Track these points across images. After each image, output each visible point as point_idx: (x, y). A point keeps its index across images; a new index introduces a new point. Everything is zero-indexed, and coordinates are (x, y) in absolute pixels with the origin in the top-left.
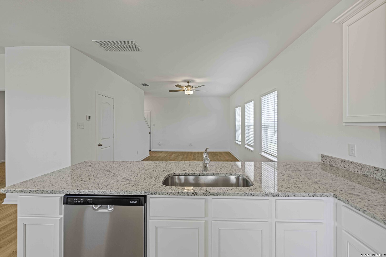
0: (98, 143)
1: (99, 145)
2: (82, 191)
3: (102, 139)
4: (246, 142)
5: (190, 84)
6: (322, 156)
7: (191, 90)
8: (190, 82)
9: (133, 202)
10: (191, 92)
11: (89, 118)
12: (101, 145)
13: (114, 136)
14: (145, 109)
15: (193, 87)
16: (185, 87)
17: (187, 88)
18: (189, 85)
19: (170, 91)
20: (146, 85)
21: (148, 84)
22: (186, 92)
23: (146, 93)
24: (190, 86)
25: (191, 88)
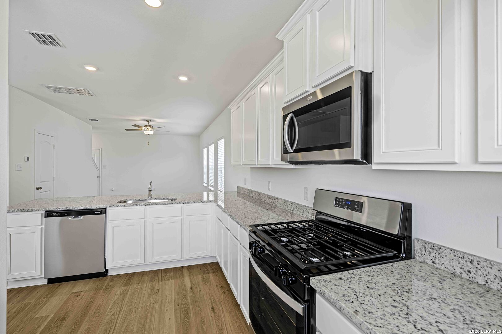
0: (36, 186)
1: (38, 189)
2: (60, 208)
3: (41, 182)
4: (210, 184)
5: (150, 123)
6: (238, 187)
7: (151, 130)
8: (150, 121)
9: (97, 213)
10: (151, 132)
11: (28, 159)
12: (41, 189)
13: (54, 179)
14: (93, 147)
15: (153, 127)
16: (145, 126)
17: (146, 128)
18: (148, 124)
19: (127, 130)
20: (96, 121)
21: (97, 120)
22: (146, 132)
23: (93, 128)
24: (150, 126)
25: (151, 128)
